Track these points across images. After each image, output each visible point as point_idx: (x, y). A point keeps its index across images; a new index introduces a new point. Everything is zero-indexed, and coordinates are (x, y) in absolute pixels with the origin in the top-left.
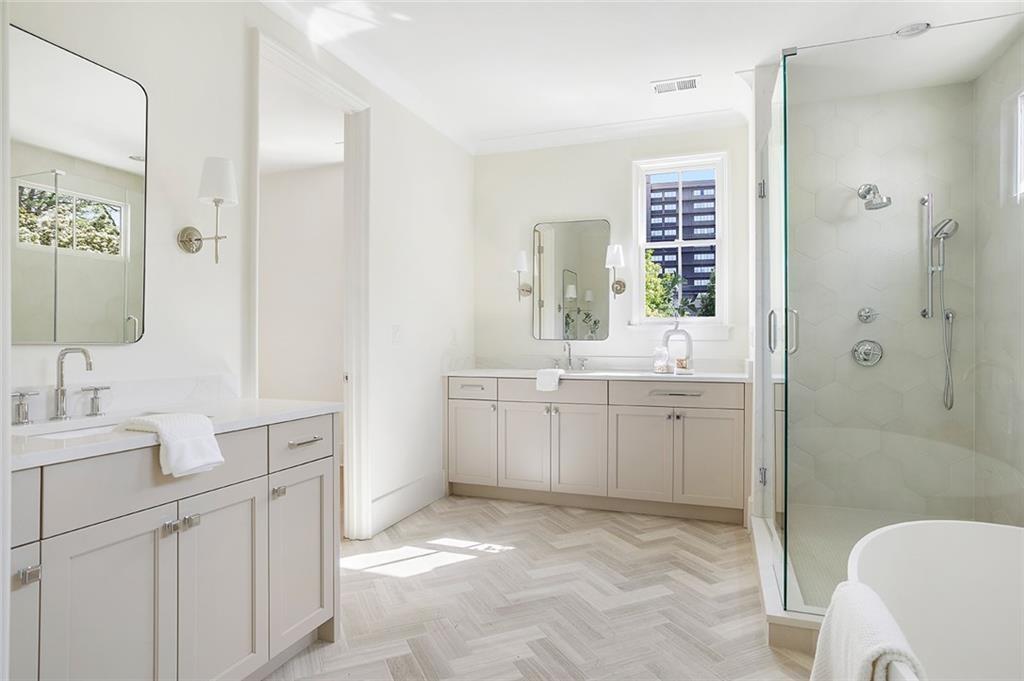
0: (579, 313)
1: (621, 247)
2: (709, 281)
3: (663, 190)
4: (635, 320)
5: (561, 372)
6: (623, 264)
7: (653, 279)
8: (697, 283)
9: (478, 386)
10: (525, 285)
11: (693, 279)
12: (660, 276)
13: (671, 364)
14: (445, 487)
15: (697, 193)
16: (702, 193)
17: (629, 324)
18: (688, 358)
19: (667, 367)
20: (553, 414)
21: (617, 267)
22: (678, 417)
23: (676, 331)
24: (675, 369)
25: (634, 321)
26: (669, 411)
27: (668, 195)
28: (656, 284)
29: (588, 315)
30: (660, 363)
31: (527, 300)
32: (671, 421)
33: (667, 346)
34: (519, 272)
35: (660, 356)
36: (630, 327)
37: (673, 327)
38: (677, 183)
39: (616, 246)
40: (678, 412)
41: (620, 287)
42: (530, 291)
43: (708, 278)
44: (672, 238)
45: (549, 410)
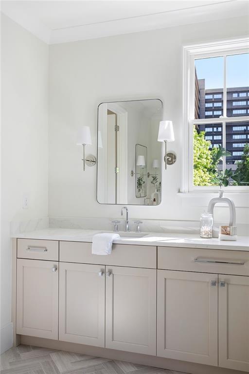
0: (148, 176)
1: (171, 122)
2: (242, 153)
3: (213, 94)
4: (184, 188)
5: (115, 236)
6: (173, 139)
7: (205, 151)
8: (235, 154)
9: (43, 247)
10: (91, 156)
11: (231, 151)
12: (210, 149)
13: (216, 229)
14: (13, 339)
15: (235, 95)
16: (238, 96)
17: (179, 192)
18: (231, 225)
19: (213, 232)
20: (107, 276)
21: (168, 140)
22: (223, 285)
23: (220, 199)
24: (220, 235)
25: (182, 190)
26: (214, 277)
27: (216, 96)
28: (207, 155)
29: (155, 178)
30: (206, 229)
31: (91, 169)
32: (216, 287)
33: (212, 213)
34: (84, 145)
35: (206, 222)
36: (180, 194)
37: (217, 195)
38: (222, 89)
39: (167, 122)
40: (222, 278)
41: (171, 158)
42: (95, 161)
43: (242, 151)
44: (218, 116)
45: (103, 272)
